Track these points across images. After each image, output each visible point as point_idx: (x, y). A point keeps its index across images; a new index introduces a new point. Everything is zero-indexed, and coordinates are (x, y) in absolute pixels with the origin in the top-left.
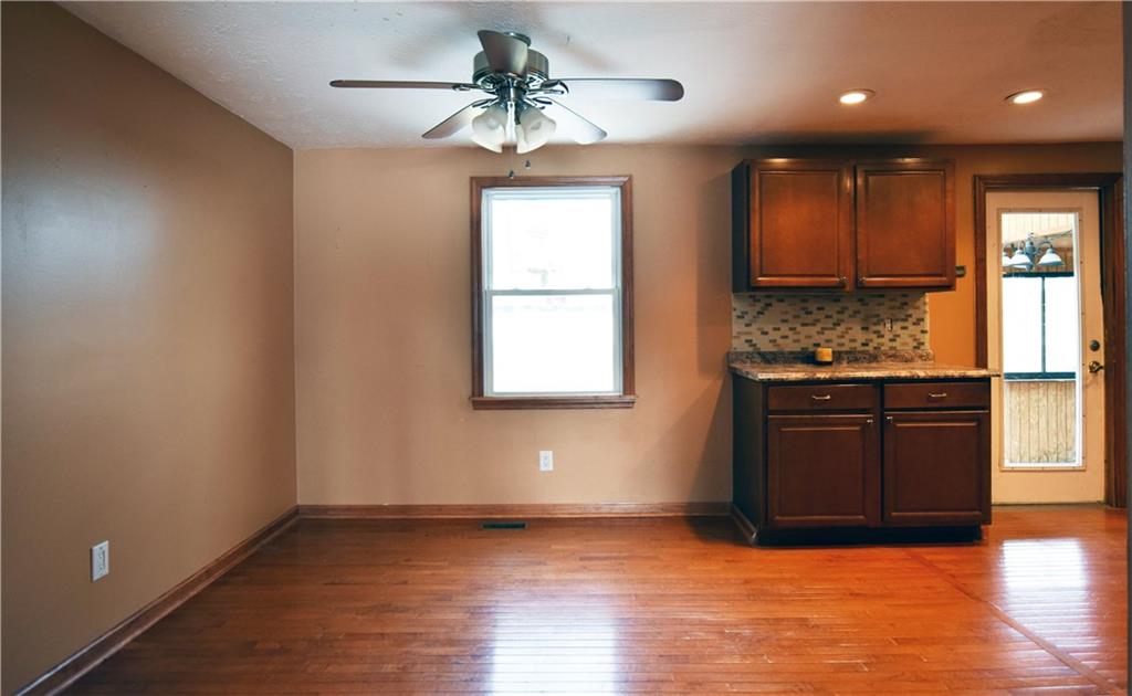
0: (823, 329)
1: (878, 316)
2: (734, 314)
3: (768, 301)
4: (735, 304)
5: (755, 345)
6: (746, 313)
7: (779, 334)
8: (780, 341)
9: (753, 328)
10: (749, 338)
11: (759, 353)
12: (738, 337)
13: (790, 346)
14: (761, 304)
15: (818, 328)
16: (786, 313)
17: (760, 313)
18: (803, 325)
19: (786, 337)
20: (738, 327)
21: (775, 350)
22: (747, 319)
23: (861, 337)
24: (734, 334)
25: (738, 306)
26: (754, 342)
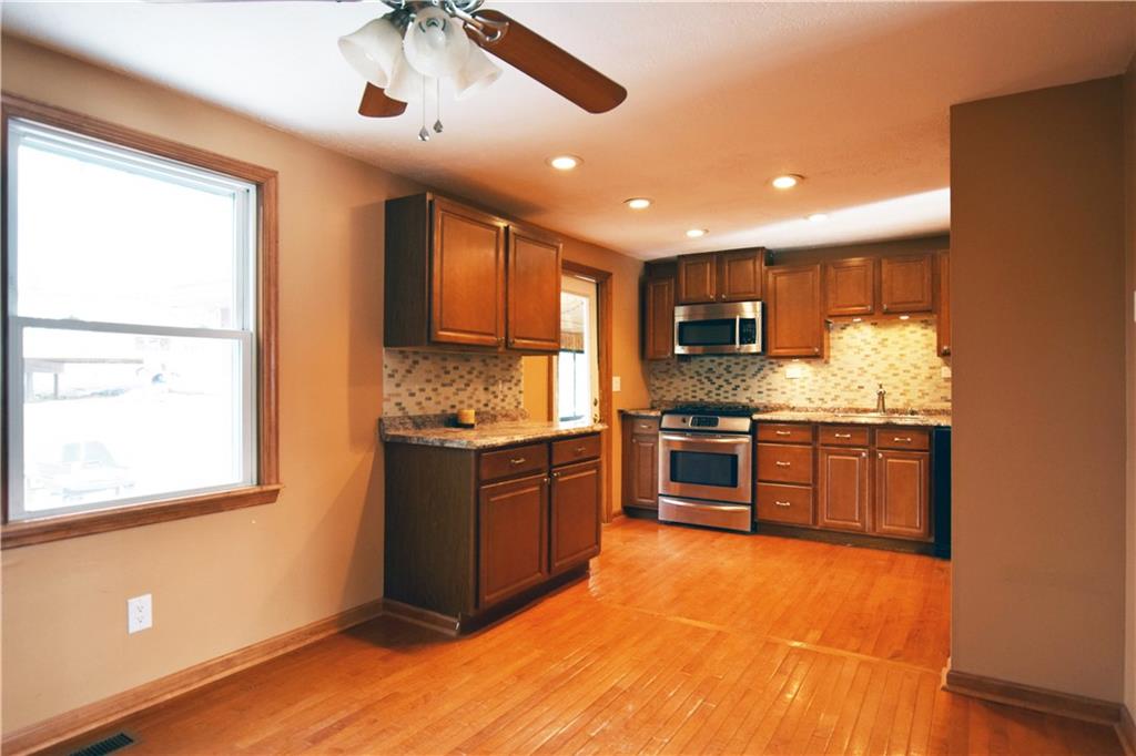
0: (458, 390)
1: (494, 377)
2: (386, 372)
3: (417, 358)
4: (386, 360)
5: (404, 409)
6: (397, 371)
7: (424, 395)
8: (425, 403)
9: (402, 390)
10: (399, 400)
11: (410, 418)
12: (388, 400)
13: (433, 409)
14: (409, 362)
15: (453, 389)
16: (430, 371)
17: (409, 372)
18: (444, 385)
19: (430, 399)
20: (388, 388)
21: (420, 413)
22: (398, 377)
23: (482, 396)
24: (385, 396)
25: (389, 361)
26: (403, 405)
